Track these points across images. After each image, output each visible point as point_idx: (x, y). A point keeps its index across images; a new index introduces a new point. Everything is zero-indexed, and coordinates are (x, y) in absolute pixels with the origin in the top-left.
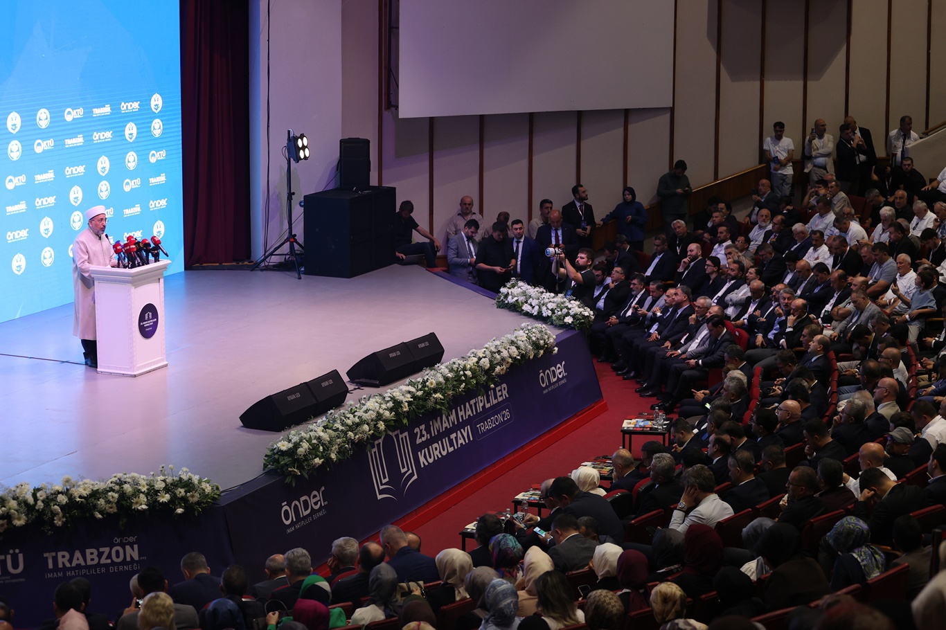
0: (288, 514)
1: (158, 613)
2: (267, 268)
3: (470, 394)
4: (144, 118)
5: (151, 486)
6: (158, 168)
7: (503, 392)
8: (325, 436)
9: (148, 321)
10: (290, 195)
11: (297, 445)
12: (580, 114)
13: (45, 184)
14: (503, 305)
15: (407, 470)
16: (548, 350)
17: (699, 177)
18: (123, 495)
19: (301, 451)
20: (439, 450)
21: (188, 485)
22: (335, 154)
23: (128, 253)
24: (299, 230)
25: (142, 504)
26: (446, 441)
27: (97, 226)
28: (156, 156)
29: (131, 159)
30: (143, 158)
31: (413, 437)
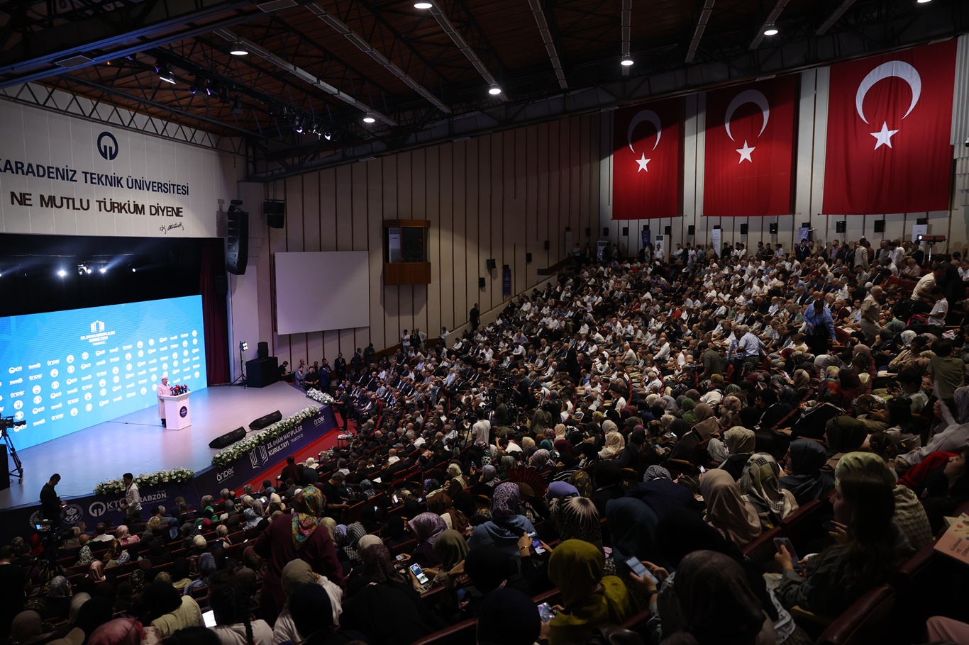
0: (219, 477)
1: (155, 523)
2: (236, 385)
3: (287, 431)
4: (190, 339)
5: (170, 474)
6: (196, 354)
7: (301, 428)
8: (232, 451)
9: (183, 413)
10: (242, 361)
11: (222, 456)
12: (339, 330)
13: (153, 364)
14: (308, 396)
15: (265, 458)
16: (317, 413)
17: (378, 347)
18: (160, 478)
19: (223, 457)
20: (276, 450)
21: (182, 473)
22: (256, 348)
23: (176, 391)
24: (245, 373)
25: (166, 480)
26: (279, 447)
27: (164, 382)
28: (194, 351)
29: (186, 353)
30: (190, 352)
31: (266, 447)
